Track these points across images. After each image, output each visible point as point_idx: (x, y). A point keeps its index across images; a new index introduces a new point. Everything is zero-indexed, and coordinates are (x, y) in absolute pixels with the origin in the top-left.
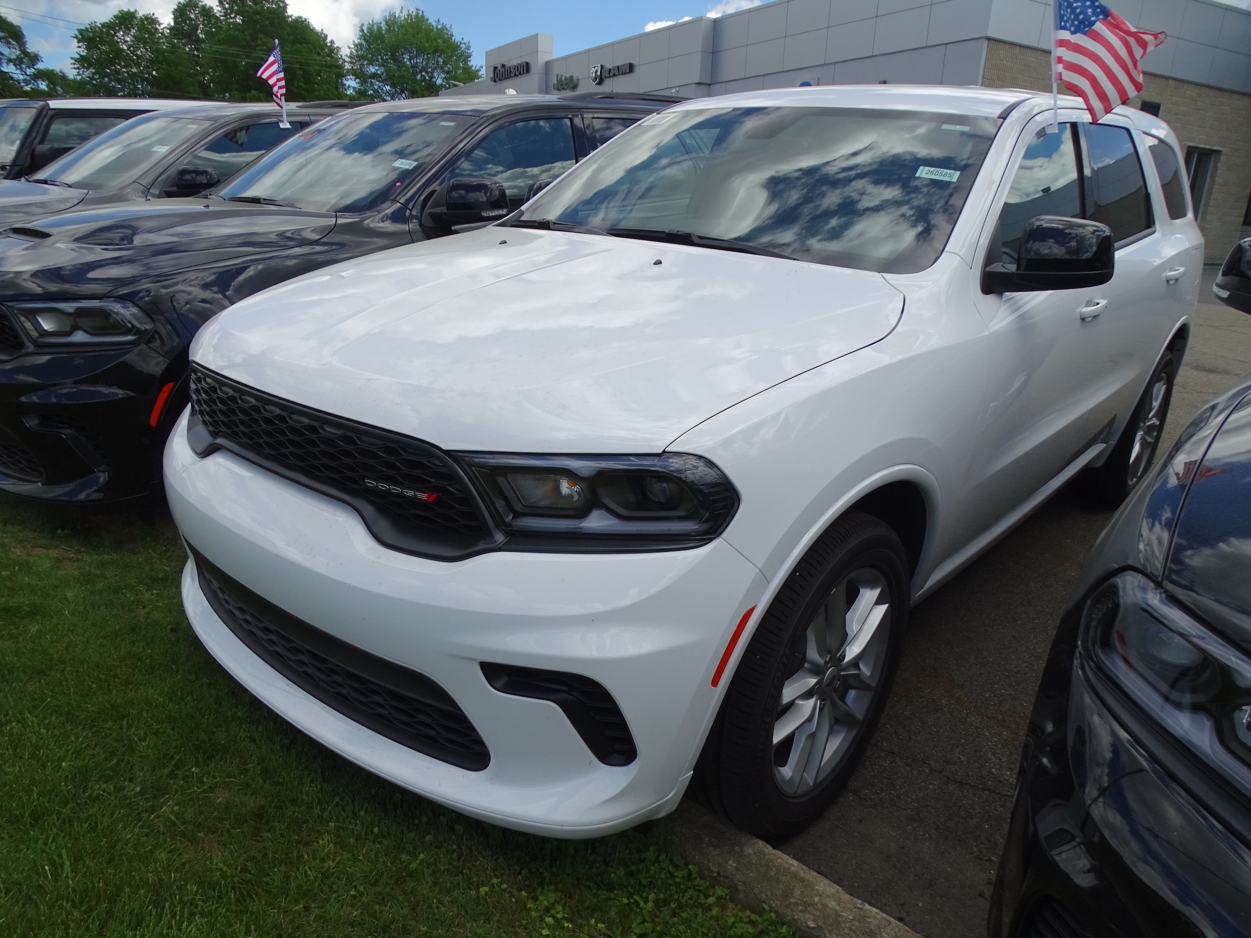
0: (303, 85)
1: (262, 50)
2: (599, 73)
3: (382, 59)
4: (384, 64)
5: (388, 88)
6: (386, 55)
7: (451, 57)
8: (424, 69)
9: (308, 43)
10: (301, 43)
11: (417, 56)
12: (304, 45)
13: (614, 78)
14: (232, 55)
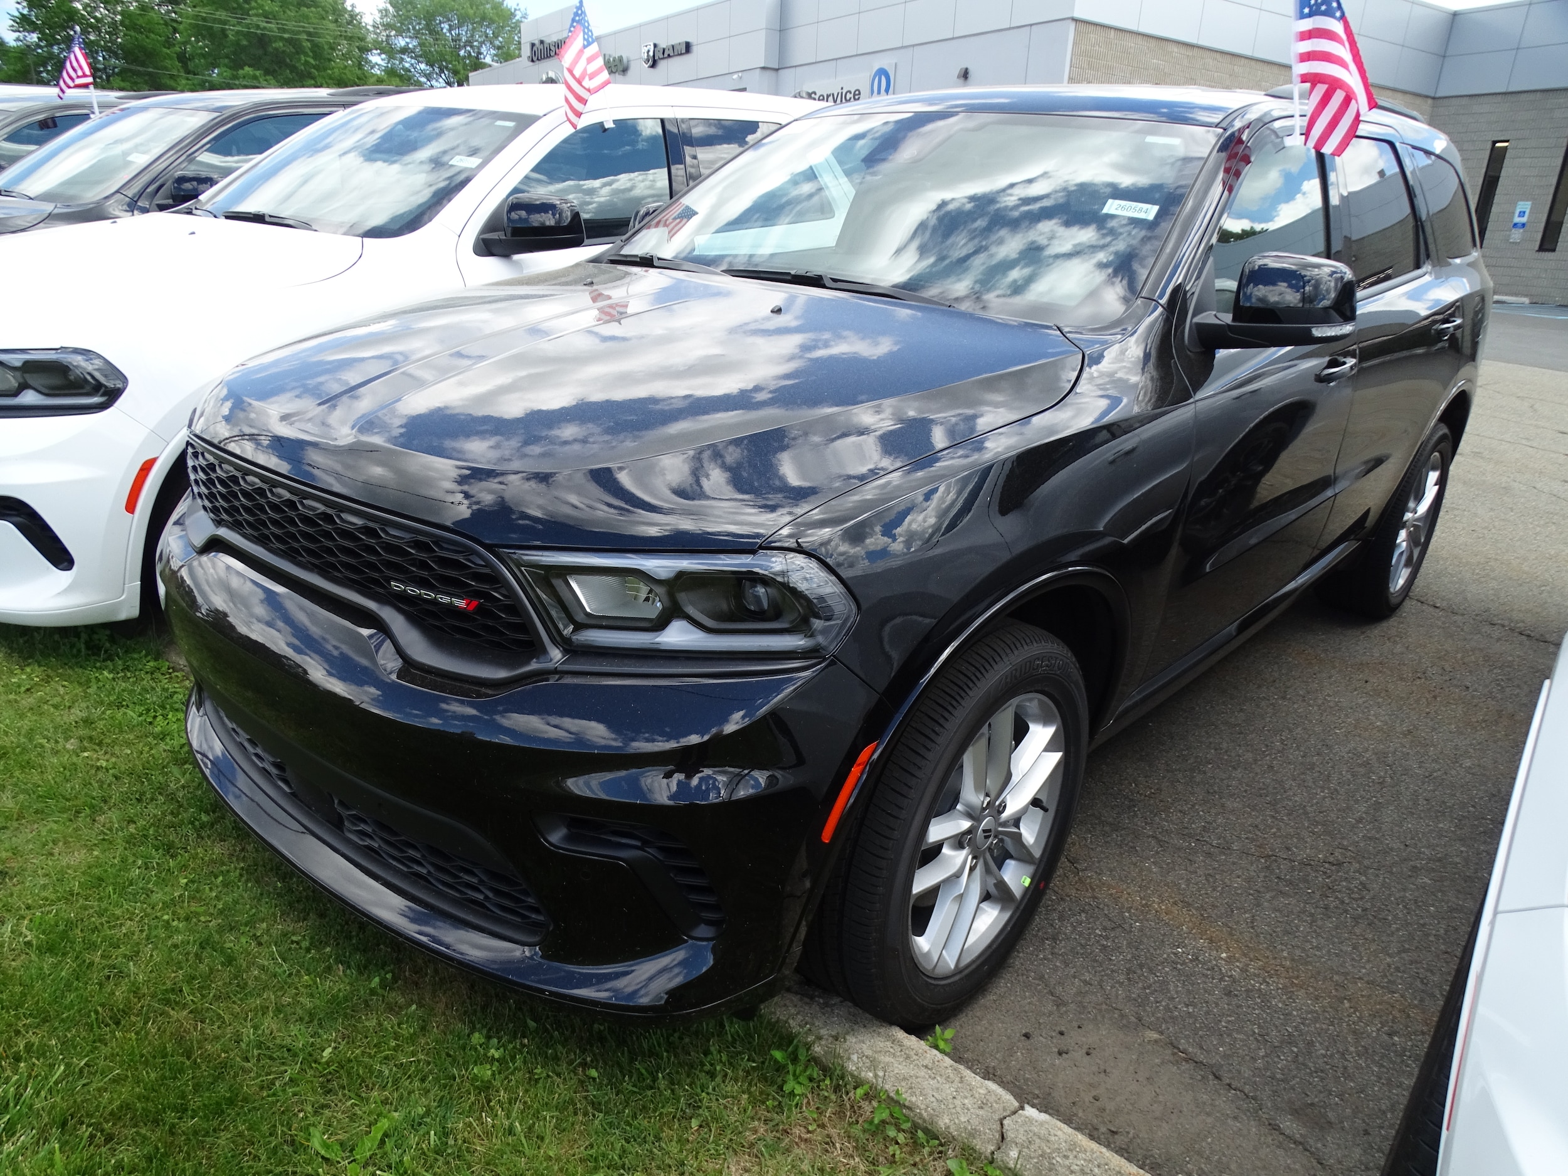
0: (312, 61)
1: (257, 15)
2: (651, 54)
3: (414, 28)
4: (417, 35)
5: (423, 66)
6: (419, 24)
7: (503, 27)
8: (469, 43)
9: (316, 7)
10: (308, 7)
11: (459, 26)
12: (313, 9)
13: (670, 60)
14: (221, 22)
